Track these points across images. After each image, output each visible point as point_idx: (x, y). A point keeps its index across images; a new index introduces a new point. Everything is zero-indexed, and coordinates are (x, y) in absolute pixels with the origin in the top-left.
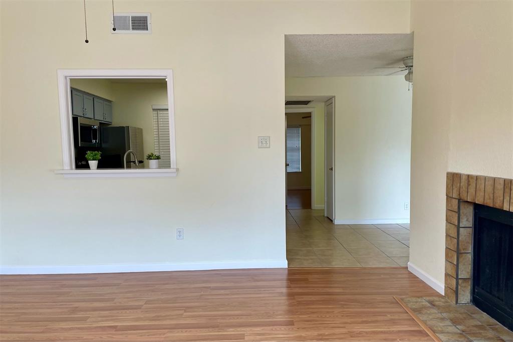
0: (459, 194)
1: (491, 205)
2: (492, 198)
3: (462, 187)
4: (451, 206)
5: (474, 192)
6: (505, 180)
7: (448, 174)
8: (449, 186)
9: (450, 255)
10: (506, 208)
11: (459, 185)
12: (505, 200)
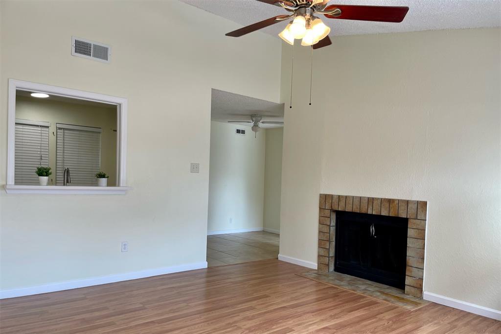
0: (332, 207)
1: (359, 212)
2: (359, 208)
3: (334, 202)
4: (325, 214)
5: (344, 206)
6: (368, 198)
7: (321, 195)
8: (322, 202)
9: (322, 243)
10: (370, 212)
11: (331, 201)
12: (369, 209)
